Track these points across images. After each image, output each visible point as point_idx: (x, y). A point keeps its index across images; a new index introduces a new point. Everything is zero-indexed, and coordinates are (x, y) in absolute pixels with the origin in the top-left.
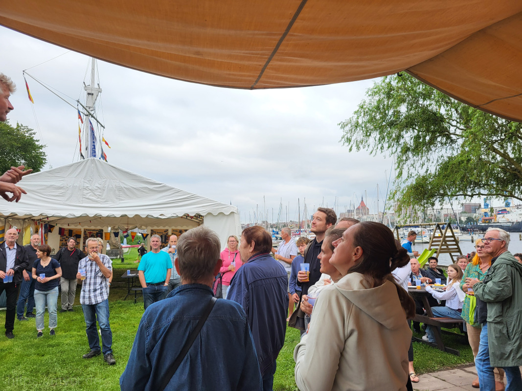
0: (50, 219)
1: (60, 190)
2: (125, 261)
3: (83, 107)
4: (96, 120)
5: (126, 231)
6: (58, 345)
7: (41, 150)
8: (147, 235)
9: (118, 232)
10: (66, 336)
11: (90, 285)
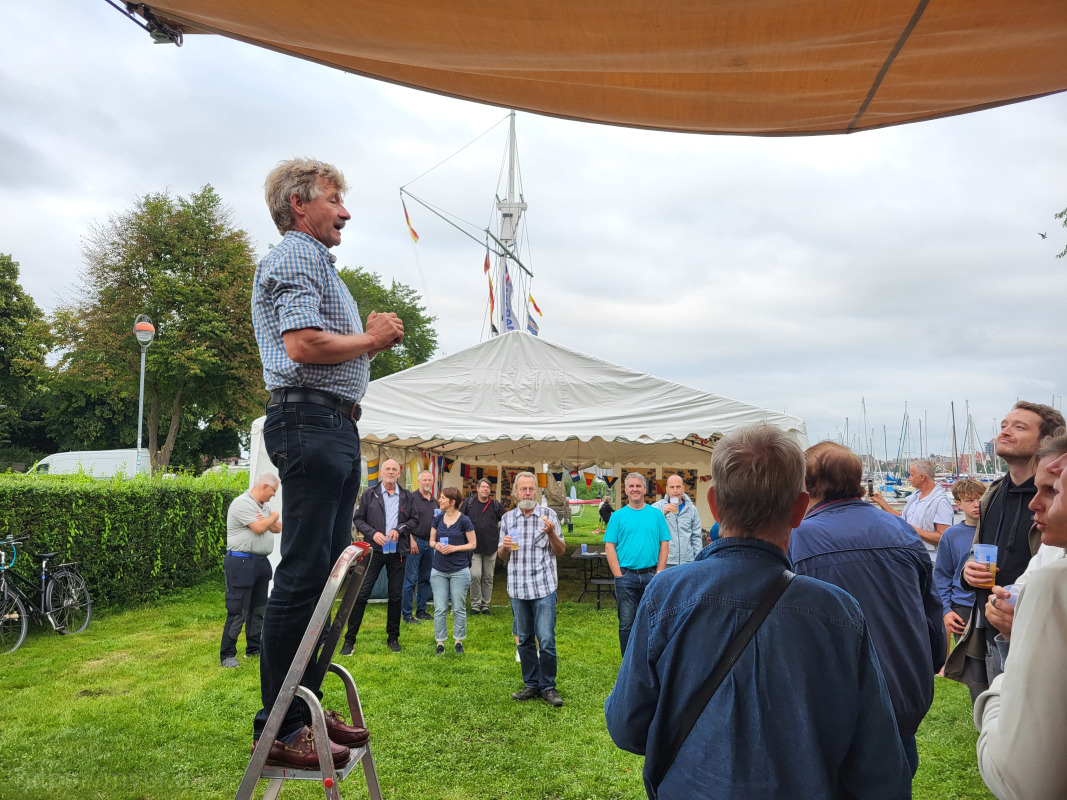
0: (448, 448)
1: (463, 393)
2: (575, 530)
3: (496, 241)
4: (518, 262)
5: (576, 470)
6: (470, 671)
7: (428, 326)
8: (615, 479)
9: (561, 474)
10: (481, 658)
11: (524, 561)
